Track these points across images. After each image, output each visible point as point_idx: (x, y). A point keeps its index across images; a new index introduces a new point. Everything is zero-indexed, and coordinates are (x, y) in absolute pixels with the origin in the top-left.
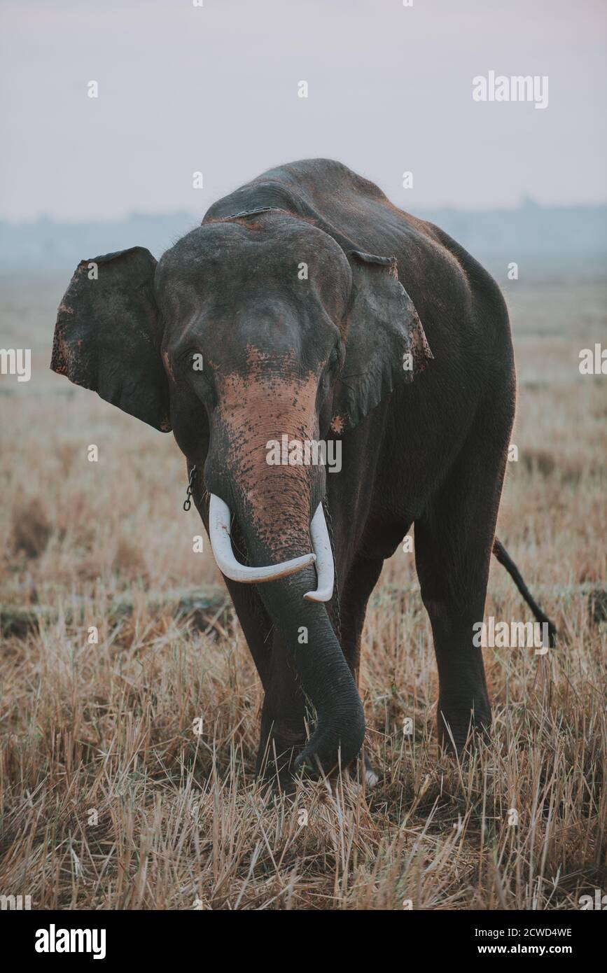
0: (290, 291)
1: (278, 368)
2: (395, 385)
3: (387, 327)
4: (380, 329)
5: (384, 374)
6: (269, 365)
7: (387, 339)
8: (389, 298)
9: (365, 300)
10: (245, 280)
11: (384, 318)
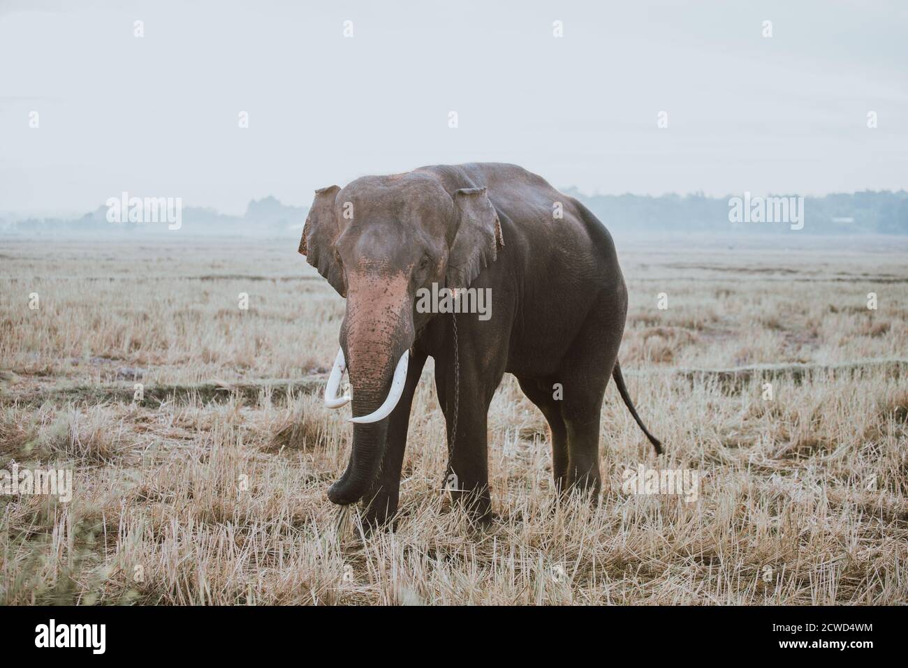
0: (397, 219)
1: (377, 268)
2: (488, 262)
3: (481, 230)
4: (478, 231)
5: (481, 257)
6: (371, 267)
7: (482, 236)
8: (483, 211)
9: (468, 216)
10: (371, 211)
11: (479, 224)
